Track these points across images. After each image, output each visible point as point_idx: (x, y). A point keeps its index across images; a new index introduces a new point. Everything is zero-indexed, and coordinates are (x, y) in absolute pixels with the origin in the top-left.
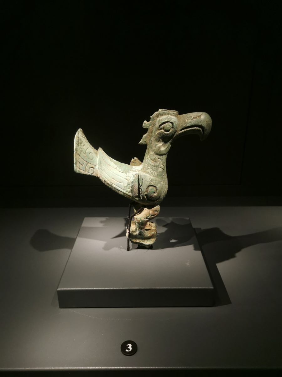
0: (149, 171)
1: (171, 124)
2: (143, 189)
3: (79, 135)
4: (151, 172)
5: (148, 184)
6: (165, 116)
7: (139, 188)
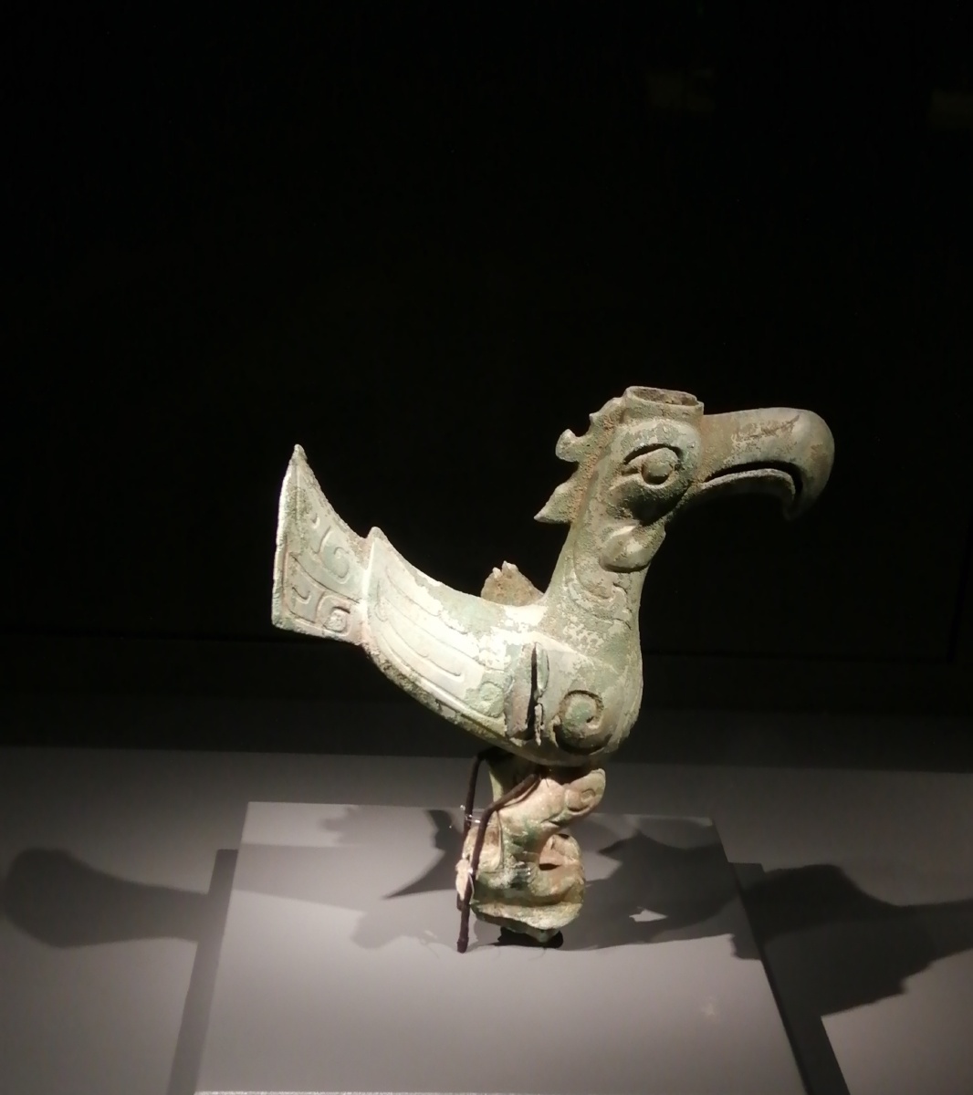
0: (573, 632)
1: (672, 456)
2: (547, 705)
3: (298, 479)
4: (581, 636)
5: (567, 687)
6: (653, 424)
7: (533, 703)
